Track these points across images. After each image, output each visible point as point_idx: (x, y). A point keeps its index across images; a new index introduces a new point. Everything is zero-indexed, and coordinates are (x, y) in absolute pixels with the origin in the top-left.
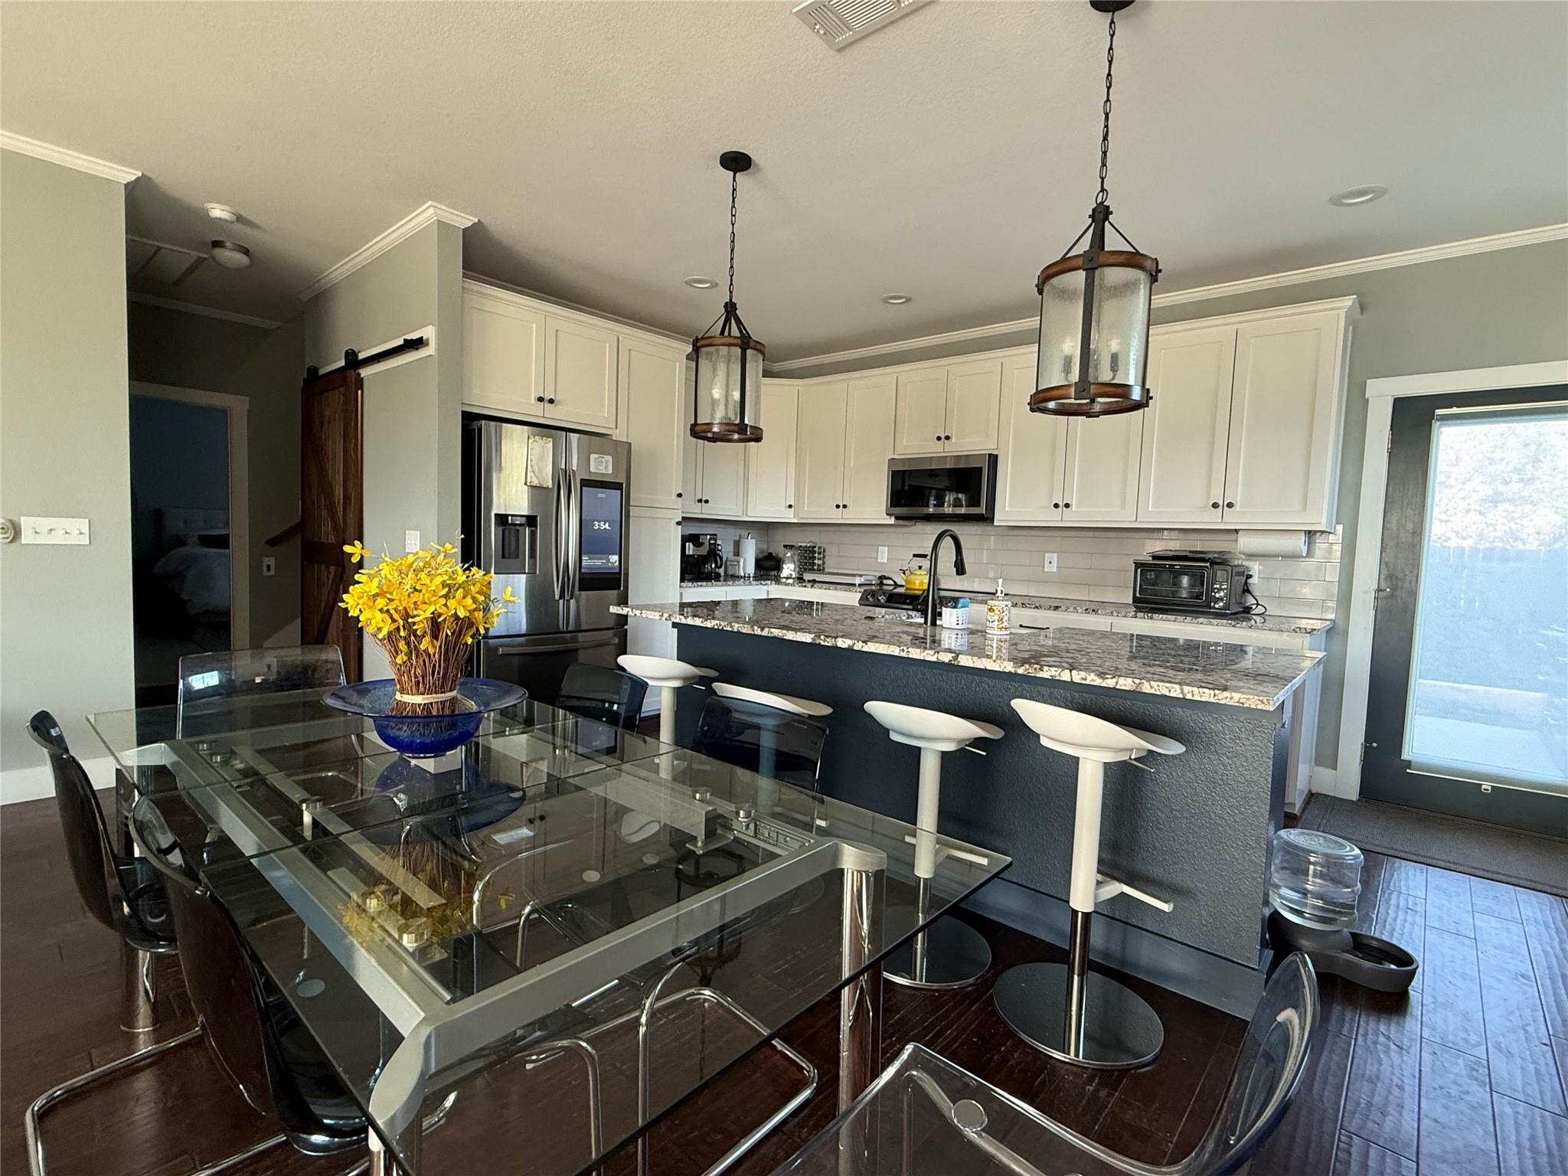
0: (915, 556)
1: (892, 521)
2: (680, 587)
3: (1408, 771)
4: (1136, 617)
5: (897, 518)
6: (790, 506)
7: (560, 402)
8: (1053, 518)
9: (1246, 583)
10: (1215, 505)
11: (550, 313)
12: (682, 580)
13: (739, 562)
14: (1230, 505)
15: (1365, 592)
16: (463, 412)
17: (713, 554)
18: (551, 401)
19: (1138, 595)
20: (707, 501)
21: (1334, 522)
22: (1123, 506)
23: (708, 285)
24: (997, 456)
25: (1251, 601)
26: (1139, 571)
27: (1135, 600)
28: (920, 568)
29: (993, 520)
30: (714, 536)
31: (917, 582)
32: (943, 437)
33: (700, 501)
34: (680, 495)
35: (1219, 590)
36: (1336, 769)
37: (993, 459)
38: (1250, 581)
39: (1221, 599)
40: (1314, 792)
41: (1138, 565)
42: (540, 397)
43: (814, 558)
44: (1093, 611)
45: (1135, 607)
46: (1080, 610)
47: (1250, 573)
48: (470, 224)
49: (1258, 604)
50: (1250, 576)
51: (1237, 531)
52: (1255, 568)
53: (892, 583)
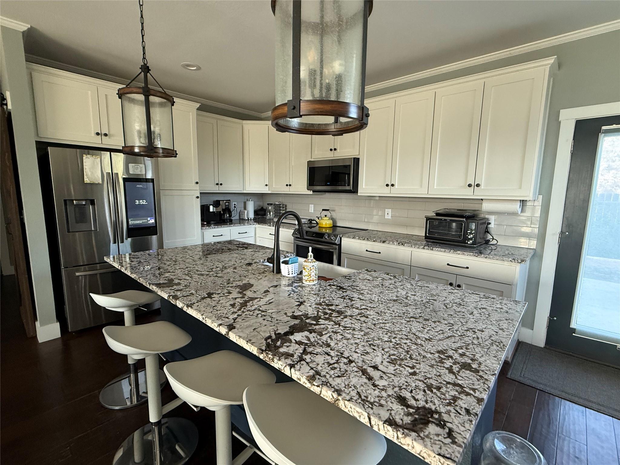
0: (323, 210)
1: (311, 193)
2: (201, 229)
3: (574, 334)
4: (424, 249)
5: (313, 191)
6: (266, 185)
7: (113, 136)
8: (386, 192)
9: (487, 227)
10: (470, 185)
11: (100, 84)
12: (203, 225)
13: (244, 212)
14: (478, 185)
15: (554, 234)
16: (36, 142)
17: (228, 210)
18: (106, 135)
19: (427, 235)
20: (221, 184)
21: (537, 194)
22: (421, 186)
23: (195, 68)
24: (359, 158)
25: (489, 237)
26: (428, 221)
27: (426, 237)
28: (326, 216)
29: (357, 193)
30: (229, 201)
31: (324, 223)
32: (333, 149)
33: (217, 184)
34: (197, 183)
35: (471, 233)
36: (533, 330)
37: (356, 161)
38: (490, 226)
39: (471, 239)
40: (520, 340)
41: (428, 219)
42: (97, 133)
43: (281, 210)
44: (402, 244)
45: (426, 241)
46: (396, 244)
47: (490, 222)
48: (26, 29)
49: (493, 239)
50: (490, 223)
51: (482, 199)
52: (492, 219)
53: (315, 222)
